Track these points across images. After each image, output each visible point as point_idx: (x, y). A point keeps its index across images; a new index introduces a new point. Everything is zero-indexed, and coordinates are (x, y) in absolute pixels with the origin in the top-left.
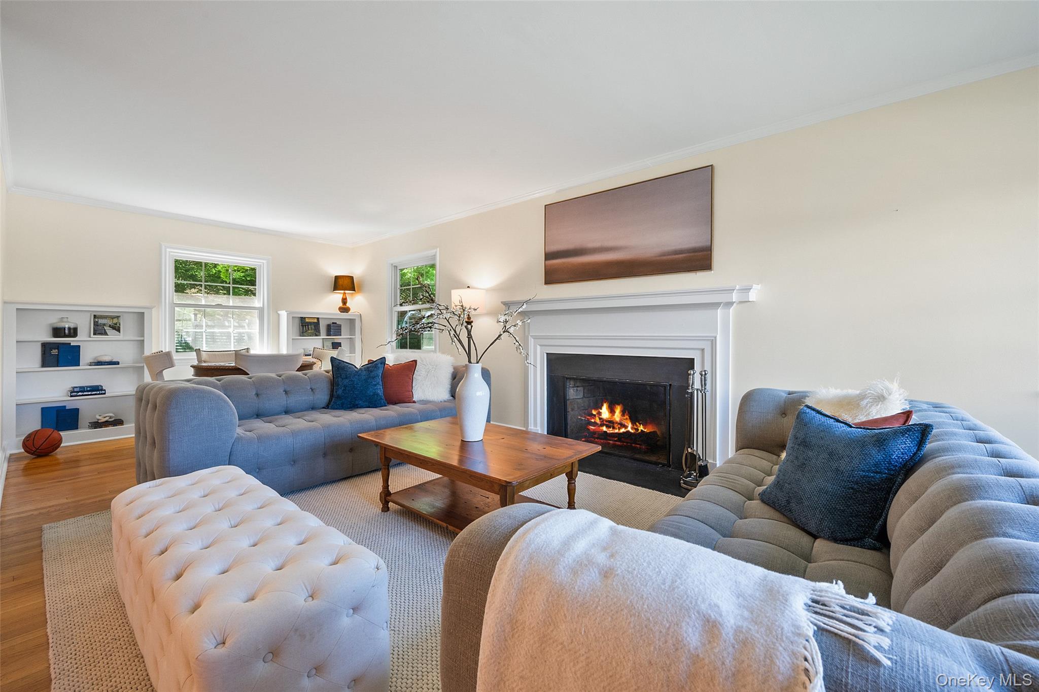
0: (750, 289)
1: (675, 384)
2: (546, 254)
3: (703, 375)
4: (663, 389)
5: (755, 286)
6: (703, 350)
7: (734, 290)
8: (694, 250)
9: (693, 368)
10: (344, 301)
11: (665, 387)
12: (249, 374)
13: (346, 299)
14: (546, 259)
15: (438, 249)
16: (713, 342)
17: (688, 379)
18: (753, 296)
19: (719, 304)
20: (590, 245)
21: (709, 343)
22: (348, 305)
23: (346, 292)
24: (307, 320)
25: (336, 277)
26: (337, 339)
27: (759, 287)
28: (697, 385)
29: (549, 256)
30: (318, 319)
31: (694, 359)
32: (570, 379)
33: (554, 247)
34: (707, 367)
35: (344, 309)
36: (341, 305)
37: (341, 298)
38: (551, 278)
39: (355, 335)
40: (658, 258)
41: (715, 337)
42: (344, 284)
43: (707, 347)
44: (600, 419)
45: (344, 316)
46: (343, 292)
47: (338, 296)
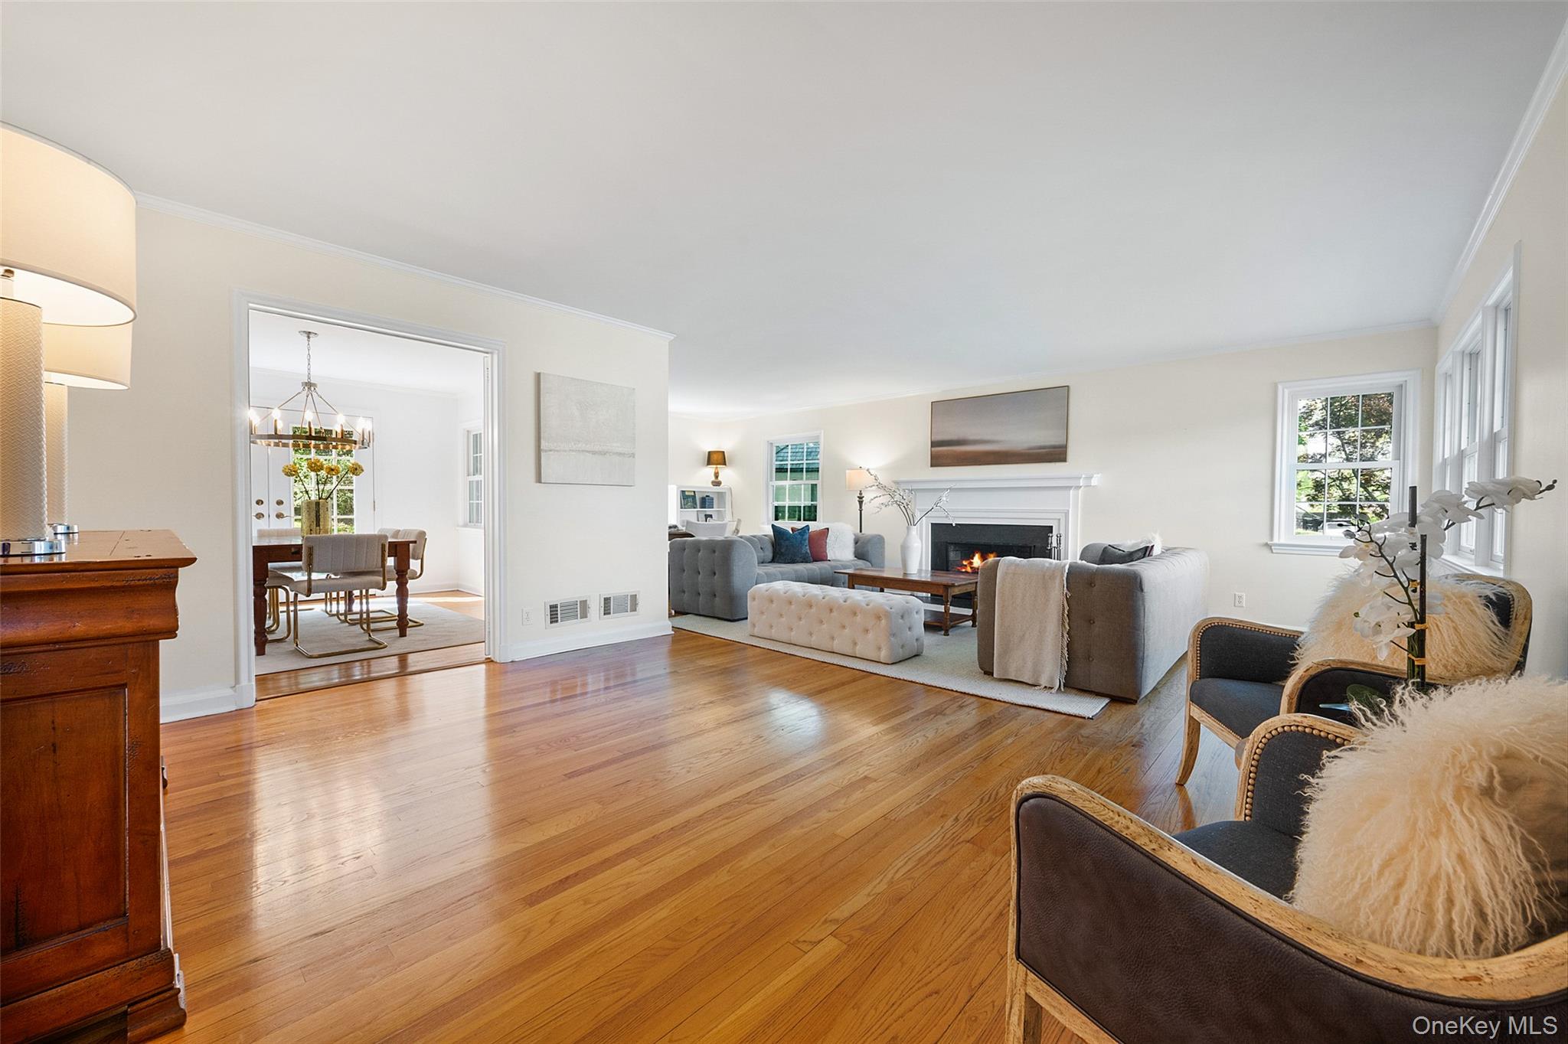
0: (1092, 477)
1: (1038, 545)
2: (932, 442)
3: (1059, 537)
4: (1028, 549)
5: (1095, 476)
6: (1059, 520)
7: (1080, 478)
8: (1054, 447)
9: (1052, 532)
10: (717, 475)
11: (1030, 547)
12: (693, 536)
13: (718, 473)
14: (932, 446)
15: (823, 431)
16: (1067, 514)
17: (1048, 540)
18: (1094, 482)
19: (1072, 487)
20: (971, 438)
21: (1063, 515)
22: (720, 479)
23: (719, 466)
24: (687, 493)
25: (709, 452)
26: (708, 511)
27: (1099, 475)
28: (1054, 544)
29: (934, 444)
30: (694, 492)
31: (1052, 527)
32: (952, 544)
33: (939, 437)
34: (1062, 532)
35: (717, 483)
36: (713, 479)
37: (713, 473)
38: (937, 461)
39: (725, 508)
40: (1027, 451)
41: (1068, 511)
42: (715, 459)
43: (1062, 517)
44: (971, 568)
45: (717, 489)
46: (715, 466)
47: (710, 470)
